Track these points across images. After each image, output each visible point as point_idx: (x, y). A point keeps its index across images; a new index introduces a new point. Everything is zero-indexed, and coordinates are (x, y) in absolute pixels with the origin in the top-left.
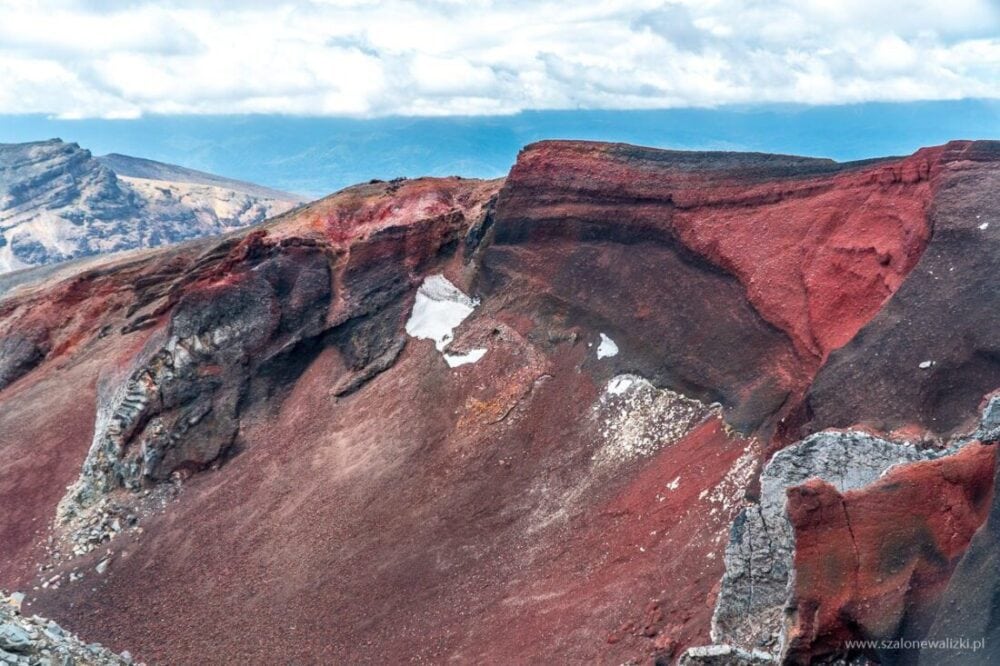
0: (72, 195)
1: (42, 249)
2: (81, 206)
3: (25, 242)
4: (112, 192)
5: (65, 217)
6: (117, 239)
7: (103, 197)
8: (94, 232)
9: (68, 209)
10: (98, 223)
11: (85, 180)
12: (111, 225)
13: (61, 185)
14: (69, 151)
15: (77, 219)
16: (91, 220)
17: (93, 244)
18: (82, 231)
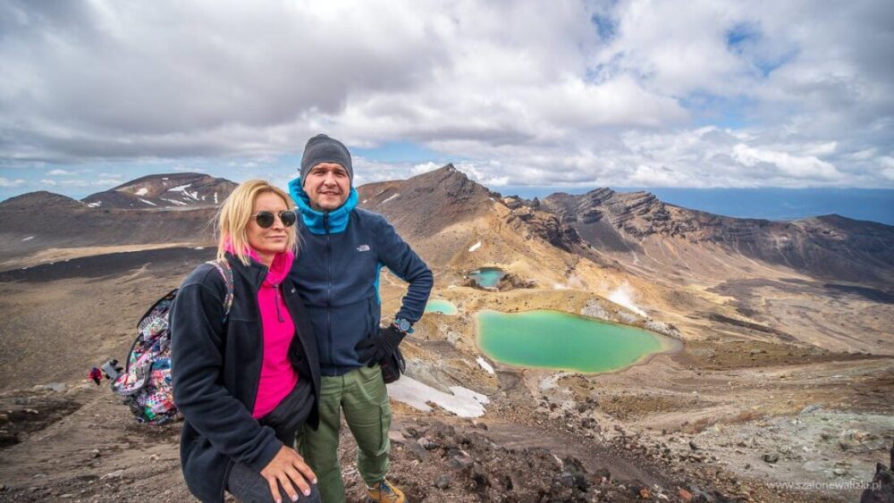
0: (647, 210)
1: (635, 229)
2: (650, 214)
3: (629, 226)
4: (662, 211)
5: (644, 218)
6: (663, 227)
7: (659, 212)
8: (654, 224)
9: (645, 216)
10: (656, 221)
11: (652, 206)
12: (661, 222)
13: (643, 207)
14: (648, 195)
15: (648, 219)
16: (653, 220)
17: (654, 228)
18: (650, 224)
